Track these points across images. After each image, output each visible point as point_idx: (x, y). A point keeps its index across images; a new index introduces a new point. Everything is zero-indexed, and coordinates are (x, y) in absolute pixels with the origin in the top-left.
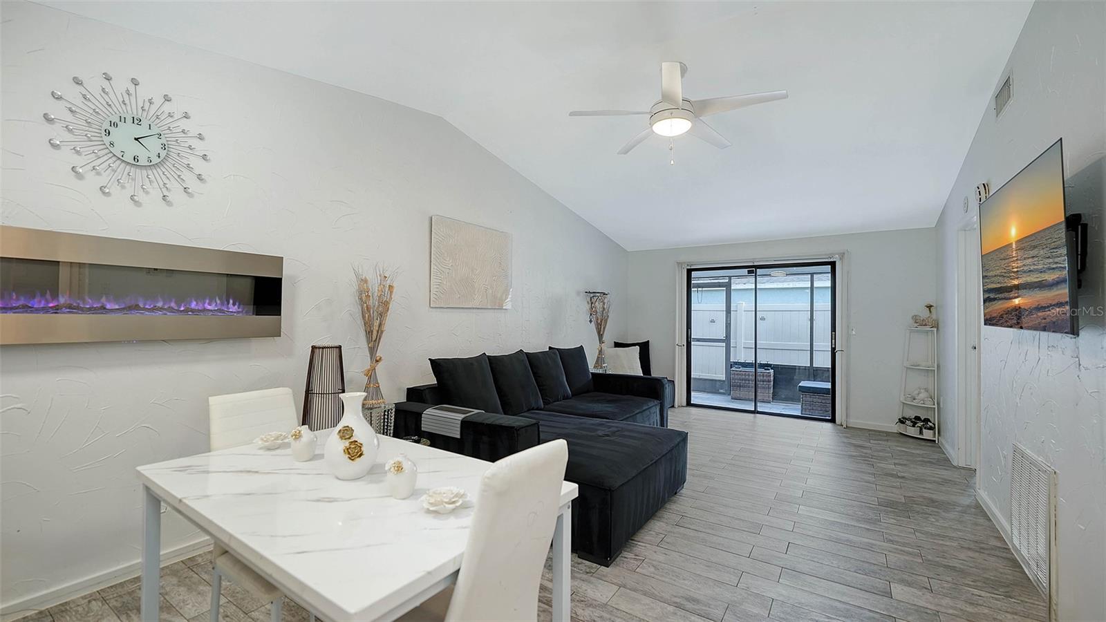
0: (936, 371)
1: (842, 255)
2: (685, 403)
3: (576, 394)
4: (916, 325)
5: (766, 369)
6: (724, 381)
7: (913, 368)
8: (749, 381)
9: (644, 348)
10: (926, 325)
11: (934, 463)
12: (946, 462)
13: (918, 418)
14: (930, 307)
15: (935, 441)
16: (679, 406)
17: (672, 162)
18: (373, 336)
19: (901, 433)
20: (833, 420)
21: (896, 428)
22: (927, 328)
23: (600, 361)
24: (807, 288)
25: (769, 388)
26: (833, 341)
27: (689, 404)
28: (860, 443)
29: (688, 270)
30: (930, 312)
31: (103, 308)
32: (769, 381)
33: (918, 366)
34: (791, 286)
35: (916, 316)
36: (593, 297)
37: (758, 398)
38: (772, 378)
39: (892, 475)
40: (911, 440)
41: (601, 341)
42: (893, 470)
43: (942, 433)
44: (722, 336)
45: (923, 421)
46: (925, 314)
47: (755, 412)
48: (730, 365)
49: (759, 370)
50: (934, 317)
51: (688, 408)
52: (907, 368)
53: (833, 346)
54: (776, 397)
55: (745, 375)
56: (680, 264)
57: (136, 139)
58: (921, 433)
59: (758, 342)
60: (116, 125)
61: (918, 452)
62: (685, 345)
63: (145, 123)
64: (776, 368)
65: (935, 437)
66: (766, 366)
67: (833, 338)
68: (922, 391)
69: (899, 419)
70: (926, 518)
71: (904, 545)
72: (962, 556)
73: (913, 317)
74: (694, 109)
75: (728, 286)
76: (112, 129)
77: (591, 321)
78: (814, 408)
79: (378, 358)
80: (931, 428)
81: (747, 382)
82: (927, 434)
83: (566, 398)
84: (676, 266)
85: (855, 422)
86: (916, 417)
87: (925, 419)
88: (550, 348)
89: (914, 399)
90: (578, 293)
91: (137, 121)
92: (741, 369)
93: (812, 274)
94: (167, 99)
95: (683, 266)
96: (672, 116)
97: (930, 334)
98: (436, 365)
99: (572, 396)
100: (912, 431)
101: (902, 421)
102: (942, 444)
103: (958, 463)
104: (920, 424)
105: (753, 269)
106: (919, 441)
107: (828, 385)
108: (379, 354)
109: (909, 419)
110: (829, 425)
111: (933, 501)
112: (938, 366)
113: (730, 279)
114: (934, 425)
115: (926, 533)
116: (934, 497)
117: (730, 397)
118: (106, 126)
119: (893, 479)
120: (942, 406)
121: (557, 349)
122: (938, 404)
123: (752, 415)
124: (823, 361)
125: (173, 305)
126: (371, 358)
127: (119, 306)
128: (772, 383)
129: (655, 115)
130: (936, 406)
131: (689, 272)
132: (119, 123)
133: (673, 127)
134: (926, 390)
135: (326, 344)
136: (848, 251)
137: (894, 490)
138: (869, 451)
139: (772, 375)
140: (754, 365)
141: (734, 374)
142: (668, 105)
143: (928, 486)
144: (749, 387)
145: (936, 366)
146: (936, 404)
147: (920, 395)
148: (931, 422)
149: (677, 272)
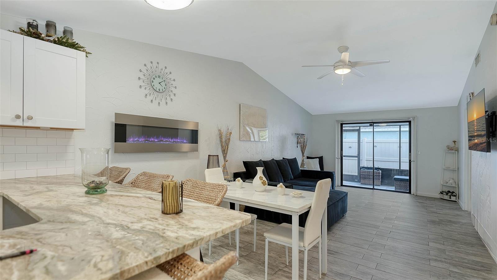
0: (457, 170)
1: (414, 118)
2: (340, 185)
3: (295, 178)
4: (448, 150)
5: (377, 170)
6: (357, 176)
7: (447, 169)
8: (369, 175)
9: (321, 159)
10: (452, 150)
11: (454, 209)
12: (460, 209)
13: (449, 192)
14: (455, 142)
15: (456, 201)
16: (337, 186)
17: (342, 84)
18: (225, 152)
19: (441, 198)
20: (410, 193)
21: (439, 196)
22: (453, 151)
23: (303, 164)
24: (398, 131)
25: (379, 179)
26: (410, 157)
27: (342, 185)
28: (422, 201)
29: (341, 124)
30: (455, 144)
31: (154, 141)
32: (379, 176)
33: (449, 168)
34: (389, 130)
35: (448, 146)
36: (299, 136)
37: (375, 184)
38: (381, 175)
39: (435, 213)
40: (446, 201)
41: (303, 156)
42: (436, 211)
43: (460, 198)
44: (356, 154)
45: (451, 193)
46: (452, 145)
47: (373, 189)
48: (360, 168)
49: (375, 171)
50: (457, 146)
51: (341, 187)
52: (444, 169)
53: (410, 159)
54: (382, 184)
55: (368, 173)
56: (337, 121)
57: (159, 83)
58: (450, 198)
59: (374, 158)
60: (154, 79)
61: (447, 205)
62: (340, 158)
63: (161, 77)
64: (382, 170)
65: (456, 200)
66: (378, 169)
67: (410, 155)
68: (451, 179)
69: (441, 192)
70: (447, 226)
71: (435, 233)
72: (459, 237)
73: (447, 146)
74: (352, 65)
75: (359, 131)
76: (154, 80)
77: (297, 147)
78: (401, 188)
79: (227, 160)
80: (454, 196)
81: (368, 176)
82: (453, 198)
83: (291, 179)
84: (336, 122)
85: (420, 193)
86: (448, 191)
87: (452, 192)
88: (283, 158)
89: (447, 183)
90: (292, 134)
91: (159, 77)
92: (366, 170)
93: (400, 126)
94: (166, 68)
95: (339, 122)
96: (343, 68)
97: (455, 154)
98: (245, 163)
99: (294, 179)
100: (446, 197)
101: (442, 193)
102: (459, 203)
103: (465, 209)
104: (450, 194)
105: (372, 124)
106: (449, 201)
107: (408, 178)
108: (227, 159)
109: (445, 192)
110: (408, 195)
111: (450, 221)
112: (458, 168)
113: (360, 128)
114: (456, 194)
115: (445, 230)
116: (451, 220)
117: (360, 183)
118: (152, 79)
119: (435, 214)
120: (459, 186)
121: (286, 159)
122: (458, 185)
123: (372, 190)
124: (405, 167)
125: (170, 140)
126: (224, 161)
127: (158, 140)
128: (381, 177)
129: (335, 67)
130: (457, 186)
131: (342, 125)
132: (155, 78)
133: (343, 72)
134: (453, 179)
135: (214, 155)
136: (416, 116)
137: (435, 217)
138: (426, 204)
139: (381, 173)
140: (373, 168)
141: (362, 172)
142: (342, 64)
143: (450, 216)
144: (369, 179)
145: (457, 168)
146: (457, 185)
147: (450, 181)
148: (454, 193)
149: (336, 124)
